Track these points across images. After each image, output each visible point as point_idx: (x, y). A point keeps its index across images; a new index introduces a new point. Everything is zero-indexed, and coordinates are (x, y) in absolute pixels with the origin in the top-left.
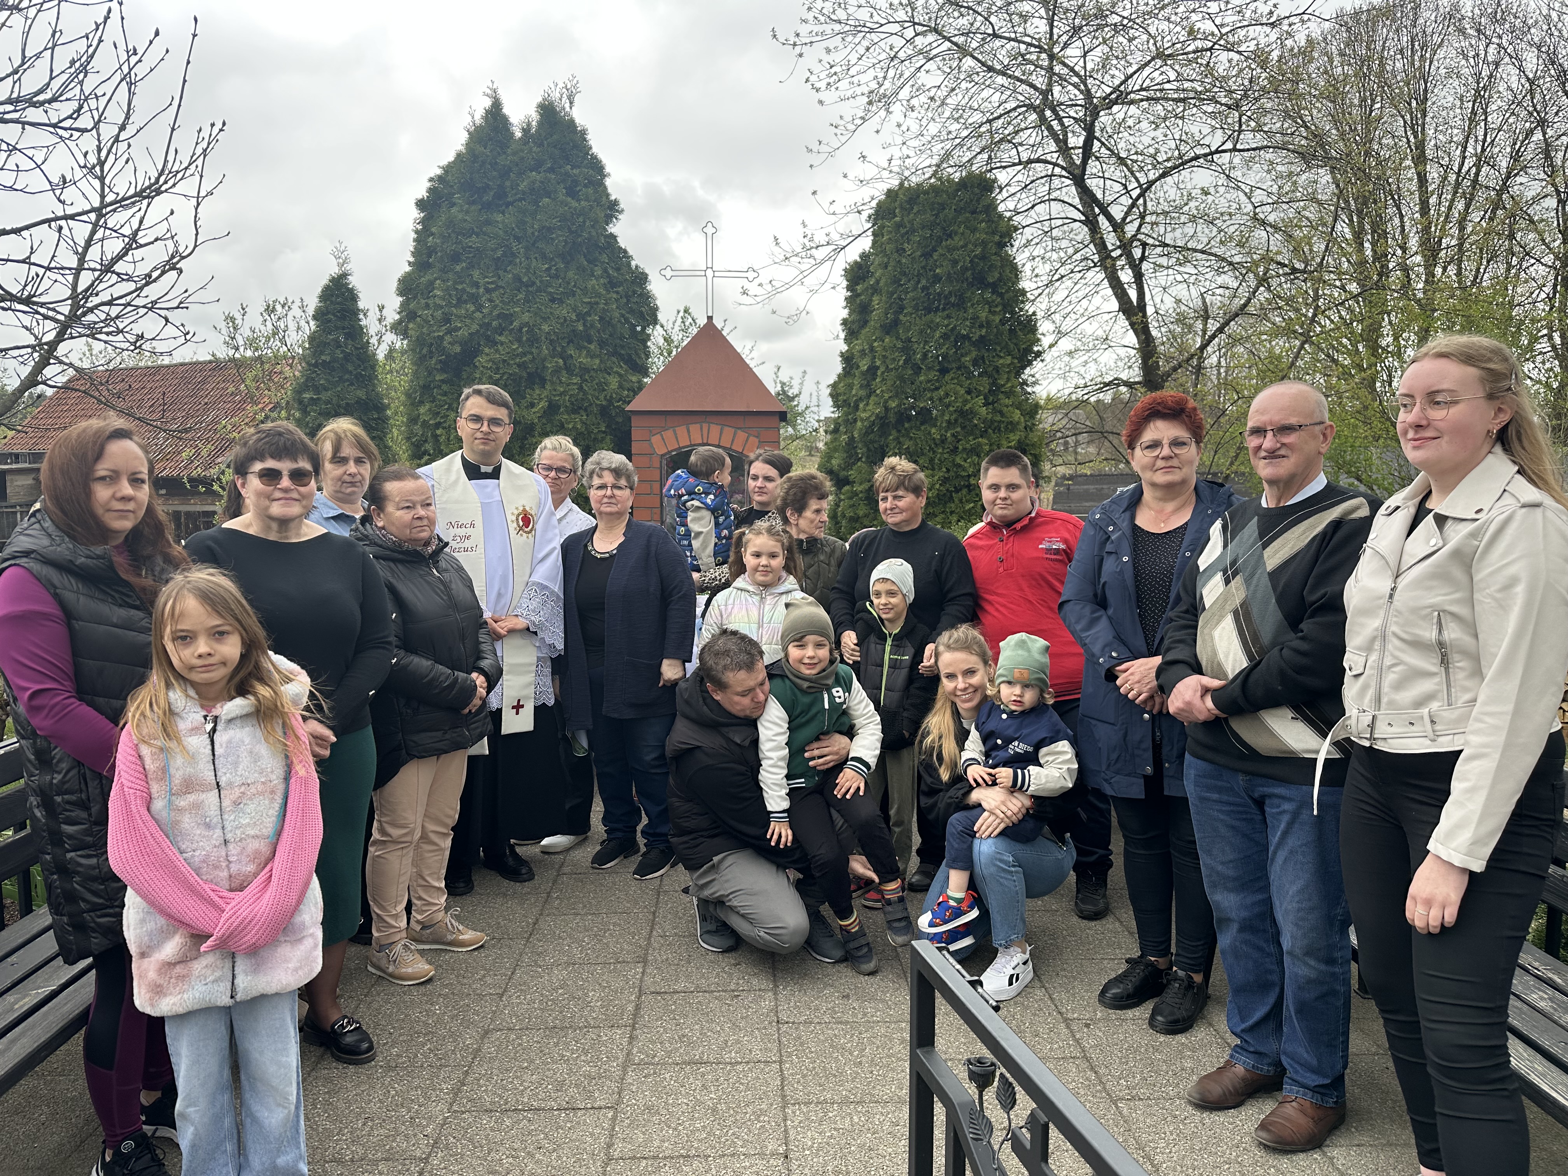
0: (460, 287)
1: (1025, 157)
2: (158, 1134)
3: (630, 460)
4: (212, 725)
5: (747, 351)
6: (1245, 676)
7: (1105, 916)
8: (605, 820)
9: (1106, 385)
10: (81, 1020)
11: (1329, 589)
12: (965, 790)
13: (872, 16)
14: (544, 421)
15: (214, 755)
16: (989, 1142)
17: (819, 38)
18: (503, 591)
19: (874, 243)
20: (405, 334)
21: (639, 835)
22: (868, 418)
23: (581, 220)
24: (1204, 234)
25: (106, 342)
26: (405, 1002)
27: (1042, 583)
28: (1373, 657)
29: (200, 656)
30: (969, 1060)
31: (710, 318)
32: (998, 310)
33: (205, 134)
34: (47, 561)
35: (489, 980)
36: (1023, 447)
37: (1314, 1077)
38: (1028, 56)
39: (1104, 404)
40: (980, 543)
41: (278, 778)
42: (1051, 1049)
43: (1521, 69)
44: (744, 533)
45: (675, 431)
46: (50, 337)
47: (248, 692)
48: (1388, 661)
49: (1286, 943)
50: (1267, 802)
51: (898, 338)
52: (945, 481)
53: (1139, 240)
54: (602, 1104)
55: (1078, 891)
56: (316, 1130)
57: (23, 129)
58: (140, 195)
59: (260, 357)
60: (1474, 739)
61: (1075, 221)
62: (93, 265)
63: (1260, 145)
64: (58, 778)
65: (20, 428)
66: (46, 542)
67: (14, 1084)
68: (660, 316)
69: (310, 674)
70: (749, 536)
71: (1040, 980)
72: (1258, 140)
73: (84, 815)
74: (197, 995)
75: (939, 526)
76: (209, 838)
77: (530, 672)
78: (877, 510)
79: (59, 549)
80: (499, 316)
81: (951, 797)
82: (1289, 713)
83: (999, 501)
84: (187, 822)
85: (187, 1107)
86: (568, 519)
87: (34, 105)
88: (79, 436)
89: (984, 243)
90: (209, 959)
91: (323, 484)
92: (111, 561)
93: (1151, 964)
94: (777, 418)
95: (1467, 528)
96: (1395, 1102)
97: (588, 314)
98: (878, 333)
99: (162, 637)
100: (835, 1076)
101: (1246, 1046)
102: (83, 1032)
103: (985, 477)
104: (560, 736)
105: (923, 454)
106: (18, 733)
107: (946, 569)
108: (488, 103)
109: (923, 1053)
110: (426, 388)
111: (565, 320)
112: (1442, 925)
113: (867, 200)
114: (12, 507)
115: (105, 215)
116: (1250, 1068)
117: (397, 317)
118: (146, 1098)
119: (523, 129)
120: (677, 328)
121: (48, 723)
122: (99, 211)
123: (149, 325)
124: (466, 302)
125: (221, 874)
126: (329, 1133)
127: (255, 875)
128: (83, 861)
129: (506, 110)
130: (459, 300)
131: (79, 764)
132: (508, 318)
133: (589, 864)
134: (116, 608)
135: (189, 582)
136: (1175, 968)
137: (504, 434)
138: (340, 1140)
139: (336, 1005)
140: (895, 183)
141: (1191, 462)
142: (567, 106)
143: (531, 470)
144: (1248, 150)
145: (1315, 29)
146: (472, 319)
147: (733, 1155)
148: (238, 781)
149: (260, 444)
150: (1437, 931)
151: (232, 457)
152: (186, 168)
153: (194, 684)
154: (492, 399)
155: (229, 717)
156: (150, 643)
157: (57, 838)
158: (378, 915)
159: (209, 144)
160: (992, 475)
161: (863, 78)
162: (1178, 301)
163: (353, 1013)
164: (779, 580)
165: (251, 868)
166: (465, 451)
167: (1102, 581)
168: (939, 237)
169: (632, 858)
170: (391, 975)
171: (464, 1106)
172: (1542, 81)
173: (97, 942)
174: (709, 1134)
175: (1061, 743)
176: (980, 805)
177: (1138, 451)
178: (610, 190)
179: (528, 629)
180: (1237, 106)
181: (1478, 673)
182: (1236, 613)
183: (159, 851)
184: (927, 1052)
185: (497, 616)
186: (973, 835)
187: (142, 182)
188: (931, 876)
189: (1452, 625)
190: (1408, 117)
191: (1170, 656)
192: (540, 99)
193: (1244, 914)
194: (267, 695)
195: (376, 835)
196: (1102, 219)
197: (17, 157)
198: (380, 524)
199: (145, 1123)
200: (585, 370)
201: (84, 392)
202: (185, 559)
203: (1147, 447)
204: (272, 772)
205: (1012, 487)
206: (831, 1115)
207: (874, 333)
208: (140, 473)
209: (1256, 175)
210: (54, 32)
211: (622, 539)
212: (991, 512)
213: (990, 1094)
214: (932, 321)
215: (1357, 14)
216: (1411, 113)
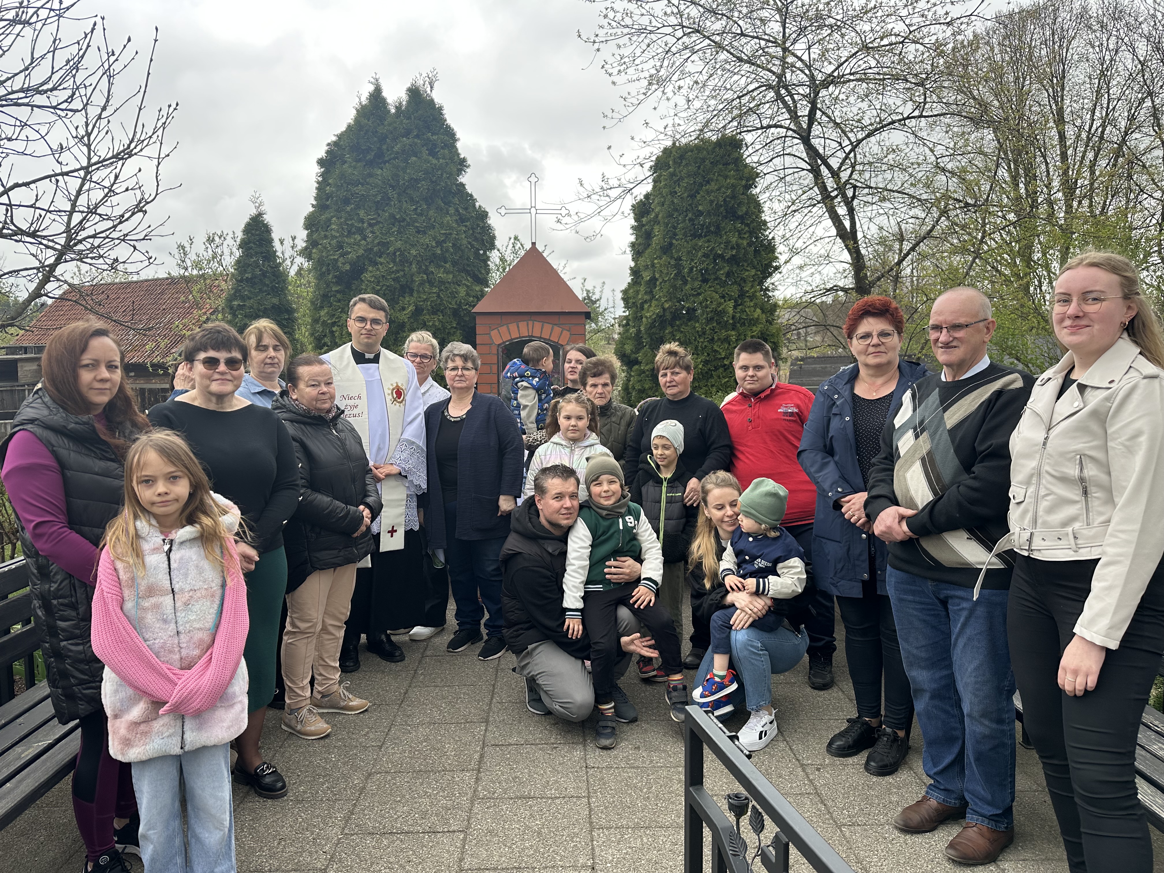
0: (350, 223)
1: (765, 123)
2: (126, 851)
3: (475, 349)
4: (168, 546)
5: (561, 268)
6: (931, 507)
7: (831, 687)
8: (457, 616)
9: (828, 290)
10: (70, 766)
11: (995, 441)
12: (722, 594)
13: (650, 23)
14: (412, 320)
15: (170, 568)
16: (744, 857)
17: (613, 38)
18: (381, 446)
19: (654, 187)
20: (309, 258)
21: (482, 627)
22: (650, 317)
23: (439, 173)
24: (899, 178)
25: (90, 264)
26: (309, 752)
27: (781, 438)
28: (1031, 489)
29: (159, 495)
30: (729, 796)
31: (534, 244)
32: (746, 236)
33: (164, 112)
34: (47, 427)
35: (371, 736)
36: (765, 337)
37: (990, 808)
38: (766, 50)
39: (827, 304)
40: (734, 408)
41: (217, 585)
42: (791, 787)
43: (1134, 53)
44: (558, 402)
45: (508, 327)
46: (51, 261)
47: (196, 522)
48: (1042, 492)
49: (966, 708)
50: (950, 601)
51: (672, 258)
52: (706, 363)
53: (851, 184)
54: (456, 828)
55: (811, 668)
56: (243, 848)
57: (32, 110)
58: (117, 157)
59: (203, 275)
60: (1110, 550)
61: (804, 170)
62: (81, 209)
63: (940, 112)
64: (54, 586)
65: (28, 328)
66: (46, 412)
67: (21, 813)
68: (497, 243)
69: (240, 508)
70: (562, 404)
71: (782, 735)
72: (938, 109)
73: (74, 614)
74: (156, 747)
75: (703, 396)
76: (165, 630)
77: (402, 506)
78: (658, 384)
79: (55, 418)
80: (379, 244)
81: (712, 600)
82: (965, 535)
83: (748, 378)
84: (150, 618)
85: (149, 830)
86: (430, 392)
87: (40, 93)
88: (69, 334)
89: (733, 186)
90: (165, 720)
91: (250, 369)
92: (93, 426)
93: (866, 723)
94: (583, 317)
95: (1102, 394)
96: (1051, 827)
97: (444, 241)
98: (658, 253)
99: (132, 481)
100: (629, 807)
101: (938, 785)
102: (71, 774)
103: (738, 360)
104: (424, 553)
105: (691, 343)
106: (25, 553)
107: (708, 429)
108: (371, 88)
109: (695, 790)
110: (325, 297)
111: (428, 246)
112: (1086, 690)
113: (648, 155)
114: (22, 386)
115: (90, 173)
116: (941, 801)
117: (304, 245)
118: (118, 824)
119: (396, 107)
120: (509, 251)
121: (47, 546)
122: (86, 169)
123: (122, 252)
124: (354, 233)
125: (174, 657)
126: (253, 851)
127: (200, 657)
128: (73, 648)
129: (385, 94)
130: (349, 232)
131: (70, 576)
132: (385, 245)
133: (445, 648)
134: (97, 461)
135: (151, 441)
136: (884, 726)
137: (382, 330)
138: (261, 855)
139: (258, 755)
140: (669, 143)
141: (894, 349)
142: (428, 89)
143: (402, 356)
144: (931, 116)
145: (980, 27)
146: (359, 246)
147: (553, 867)
148: (187, 588)
149: (204, 339)
150: (1082, 693)
151: (183, 349)
152: (150, 137)
153: (155, 516)
154: (373, 305)
155: (181, 540)
156: (123, 486)
157: (53, 631)
158: (289, 687)
159: (167, 118)
160: (742, 359)
161: (646, 66)
162: (881, 228)
163: (270, 760)
164: (585, 436)
165: (196, 652)
166: (354, 343)
167: (830, 435)
168: (701, 183)
169: (477, 644)
170: (299, 732)
171: (353, 830)
172: (1150, 64)
173: (83, 708)
174: (535, 851)
175: (793, 560)
176: (734, 605)
177: (854, 340)
178: (460, 151)
179: (400, 474)
180: (922, 84)
181: (1110, 501)
182: (923, 460)
183: (129, 640)
184: (697, 790)
185: (377, 464)
186: (730, 627)
187: (118, 147)
188: (701, 658)
189: (1090, 465)
190: (1051, 90)
191: (874, 492)
192: (409, 85)
193: (934, 686)
194: (209, 524)
195: (288, 627)
196: (823, 168)
197: (27, 131)
198: (294, 397)
199: (117, 842)
200: (442, 282)
201: (75, 301)
202: (147, 424)
203: (861, 338)
204: (213, 581)
205: (758, 368)
206: (626, 837)
207: (655, 253)
208: (115, 361)
209: (937, 135)
210: (55, 40)
211: (470, 407)
212: (742, 386)
213: (745, 820)
214: (697, 245)
215: (1011, 15)
216: (1053, 88)
